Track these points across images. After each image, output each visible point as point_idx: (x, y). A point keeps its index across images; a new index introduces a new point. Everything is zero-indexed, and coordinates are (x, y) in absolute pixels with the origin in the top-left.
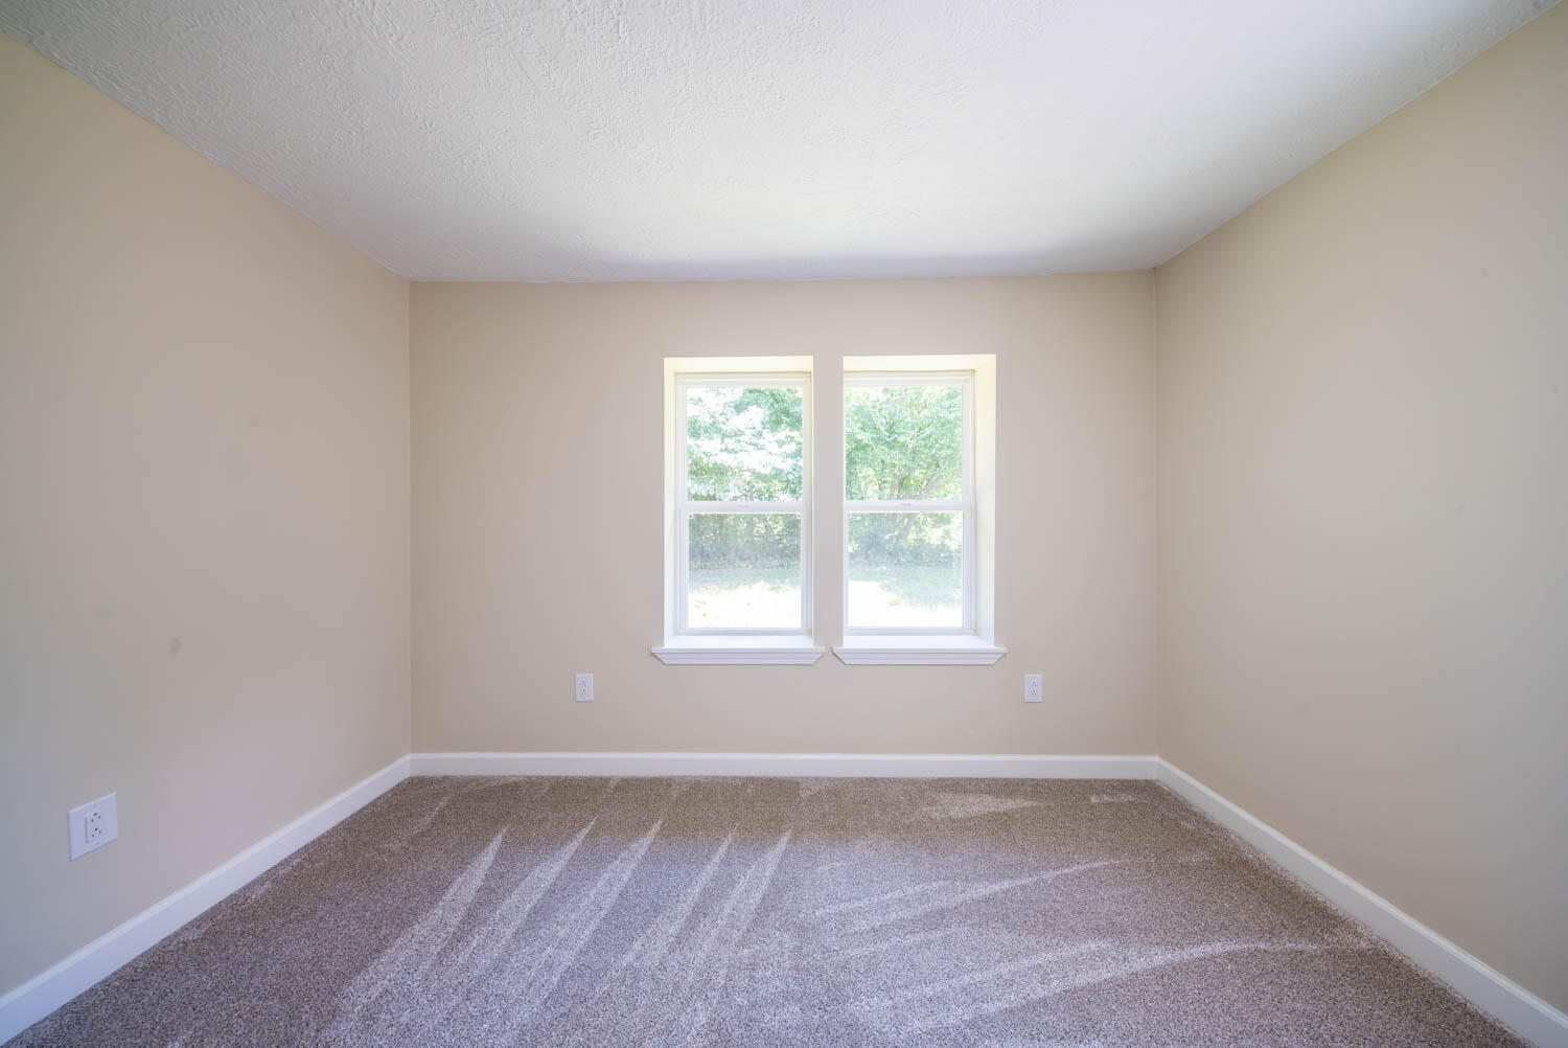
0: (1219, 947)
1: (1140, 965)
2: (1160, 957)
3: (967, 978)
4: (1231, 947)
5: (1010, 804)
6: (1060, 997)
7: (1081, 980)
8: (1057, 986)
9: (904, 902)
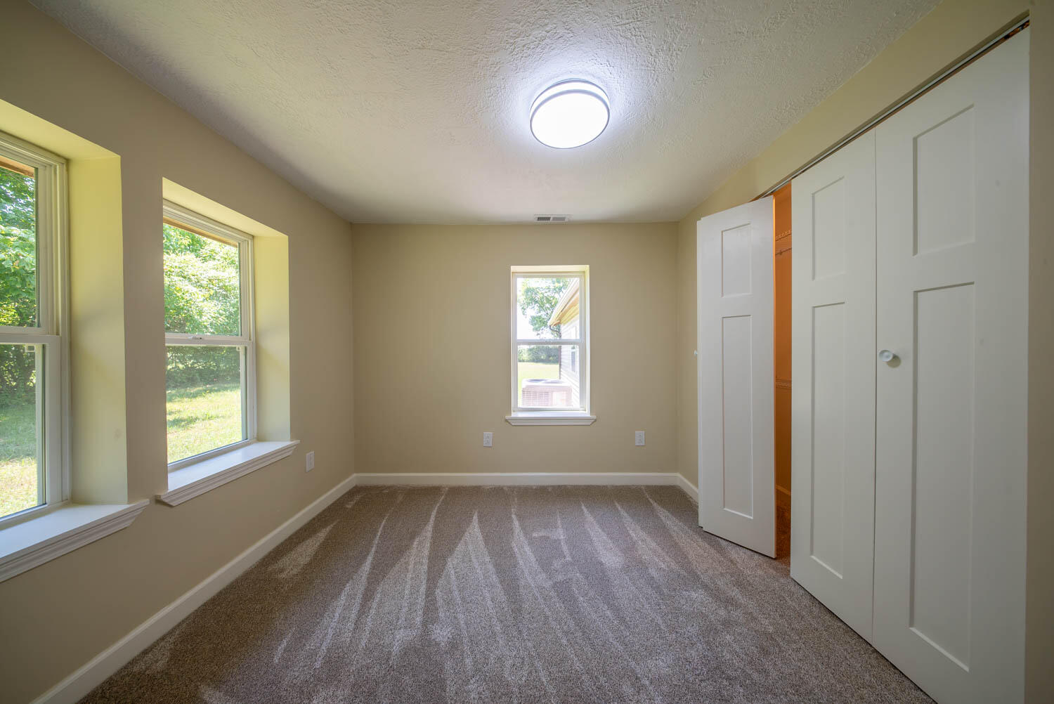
0: (434, 513)
1: (429, 534)
2: (430, 527)
3: (407, 592)
4: (435, 511)
5: (322, 535)
6: (430, 562)
7: (426, 552)
8: (425, 561)
9: (347, 608)
